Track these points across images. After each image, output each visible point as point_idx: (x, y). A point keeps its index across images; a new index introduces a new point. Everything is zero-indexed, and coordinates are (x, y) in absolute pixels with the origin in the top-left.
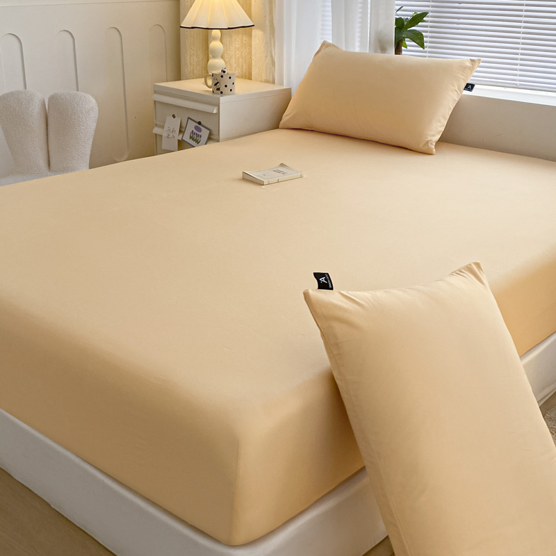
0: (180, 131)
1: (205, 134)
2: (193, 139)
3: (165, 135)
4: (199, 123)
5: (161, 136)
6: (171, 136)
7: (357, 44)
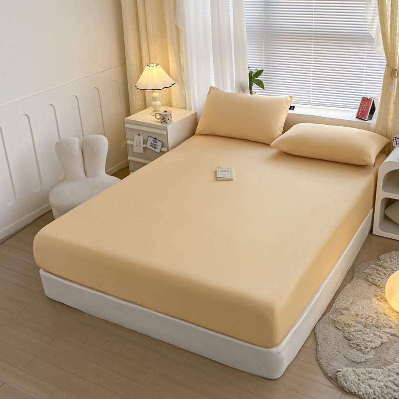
0: (144, 143)
1: (159, 144)
2: (153, 147)
3: (135, 145)
4: (155, 139)
5: (133, 145)
6: (139, 145)
7: (229, 88)
